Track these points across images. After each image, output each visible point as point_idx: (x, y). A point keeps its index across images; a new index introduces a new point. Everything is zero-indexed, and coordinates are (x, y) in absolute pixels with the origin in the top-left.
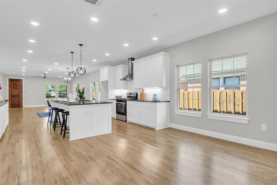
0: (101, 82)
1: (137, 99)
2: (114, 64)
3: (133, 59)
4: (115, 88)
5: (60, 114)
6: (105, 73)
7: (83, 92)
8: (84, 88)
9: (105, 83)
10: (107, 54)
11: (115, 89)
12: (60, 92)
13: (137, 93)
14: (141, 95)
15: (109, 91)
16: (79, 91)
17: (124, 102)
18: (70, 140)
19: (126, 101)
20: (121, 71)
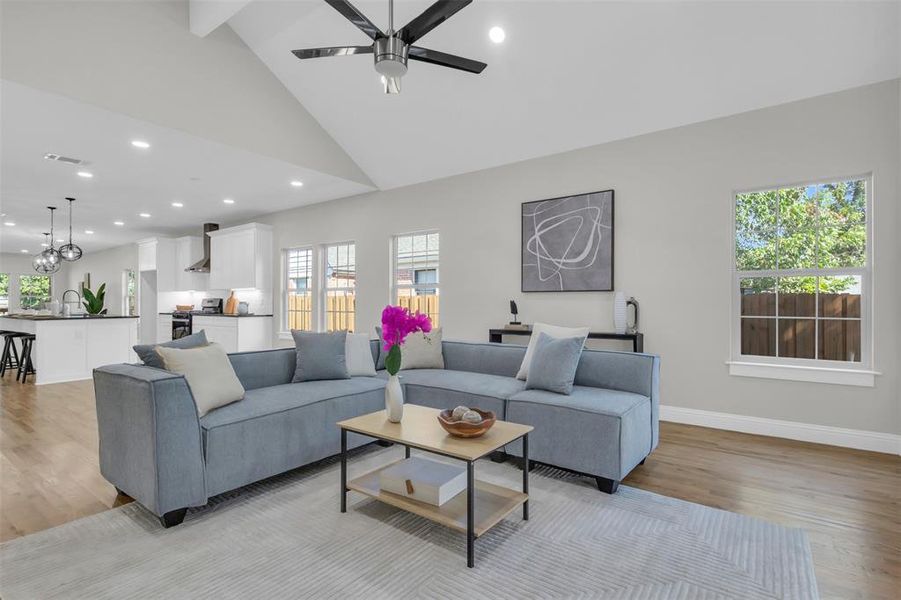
0: (142, 273)
1: (221, 312)
2: (177, 232)
3: (214, 227)
4: (177, 287)
5: (18, 341)
6: (149, 253)
7: (101, 296)
8: (104, 285)
9: (151, 277)
10: (178, 205)
11: (176, 290)
12: (23, 297)
13: (221, 300)
14: (228, 302)
15: (158, 294)
16: (87, 293)
17: (187, 318)
18: (37, 384)
19: (191, 316)
20: (188, 250)
